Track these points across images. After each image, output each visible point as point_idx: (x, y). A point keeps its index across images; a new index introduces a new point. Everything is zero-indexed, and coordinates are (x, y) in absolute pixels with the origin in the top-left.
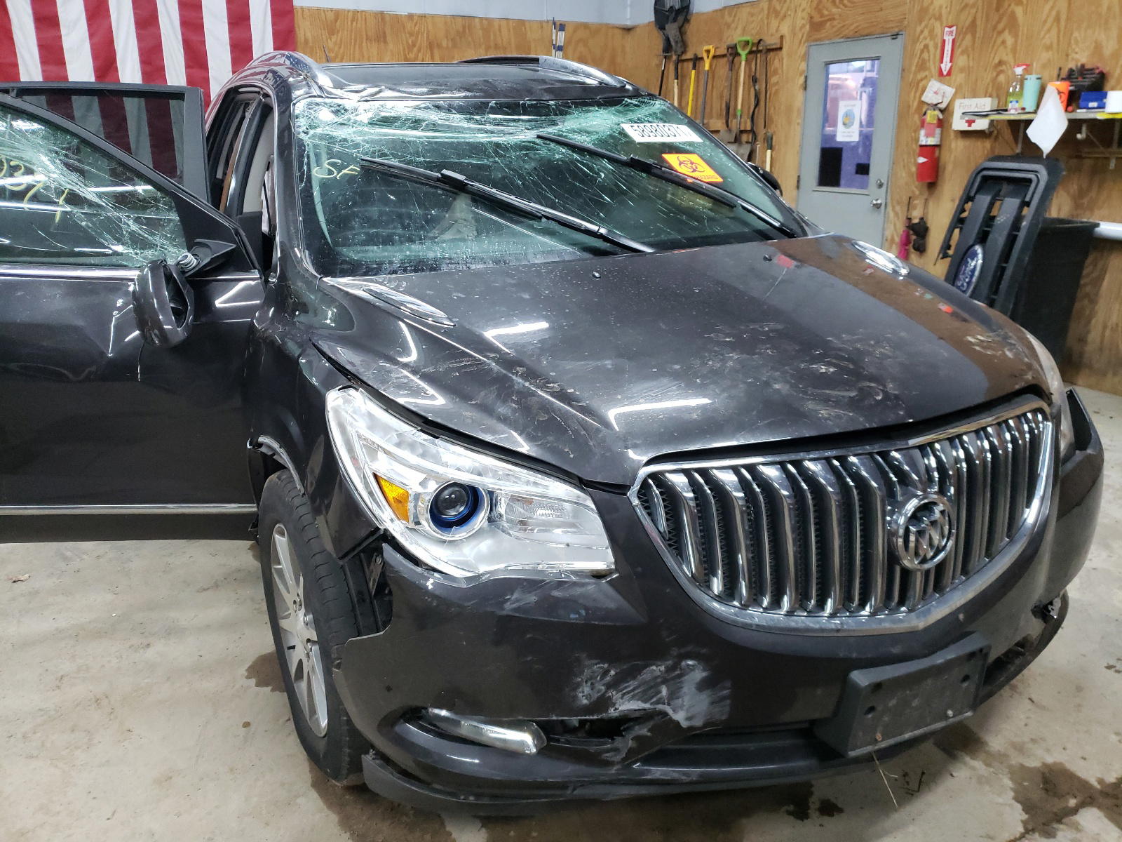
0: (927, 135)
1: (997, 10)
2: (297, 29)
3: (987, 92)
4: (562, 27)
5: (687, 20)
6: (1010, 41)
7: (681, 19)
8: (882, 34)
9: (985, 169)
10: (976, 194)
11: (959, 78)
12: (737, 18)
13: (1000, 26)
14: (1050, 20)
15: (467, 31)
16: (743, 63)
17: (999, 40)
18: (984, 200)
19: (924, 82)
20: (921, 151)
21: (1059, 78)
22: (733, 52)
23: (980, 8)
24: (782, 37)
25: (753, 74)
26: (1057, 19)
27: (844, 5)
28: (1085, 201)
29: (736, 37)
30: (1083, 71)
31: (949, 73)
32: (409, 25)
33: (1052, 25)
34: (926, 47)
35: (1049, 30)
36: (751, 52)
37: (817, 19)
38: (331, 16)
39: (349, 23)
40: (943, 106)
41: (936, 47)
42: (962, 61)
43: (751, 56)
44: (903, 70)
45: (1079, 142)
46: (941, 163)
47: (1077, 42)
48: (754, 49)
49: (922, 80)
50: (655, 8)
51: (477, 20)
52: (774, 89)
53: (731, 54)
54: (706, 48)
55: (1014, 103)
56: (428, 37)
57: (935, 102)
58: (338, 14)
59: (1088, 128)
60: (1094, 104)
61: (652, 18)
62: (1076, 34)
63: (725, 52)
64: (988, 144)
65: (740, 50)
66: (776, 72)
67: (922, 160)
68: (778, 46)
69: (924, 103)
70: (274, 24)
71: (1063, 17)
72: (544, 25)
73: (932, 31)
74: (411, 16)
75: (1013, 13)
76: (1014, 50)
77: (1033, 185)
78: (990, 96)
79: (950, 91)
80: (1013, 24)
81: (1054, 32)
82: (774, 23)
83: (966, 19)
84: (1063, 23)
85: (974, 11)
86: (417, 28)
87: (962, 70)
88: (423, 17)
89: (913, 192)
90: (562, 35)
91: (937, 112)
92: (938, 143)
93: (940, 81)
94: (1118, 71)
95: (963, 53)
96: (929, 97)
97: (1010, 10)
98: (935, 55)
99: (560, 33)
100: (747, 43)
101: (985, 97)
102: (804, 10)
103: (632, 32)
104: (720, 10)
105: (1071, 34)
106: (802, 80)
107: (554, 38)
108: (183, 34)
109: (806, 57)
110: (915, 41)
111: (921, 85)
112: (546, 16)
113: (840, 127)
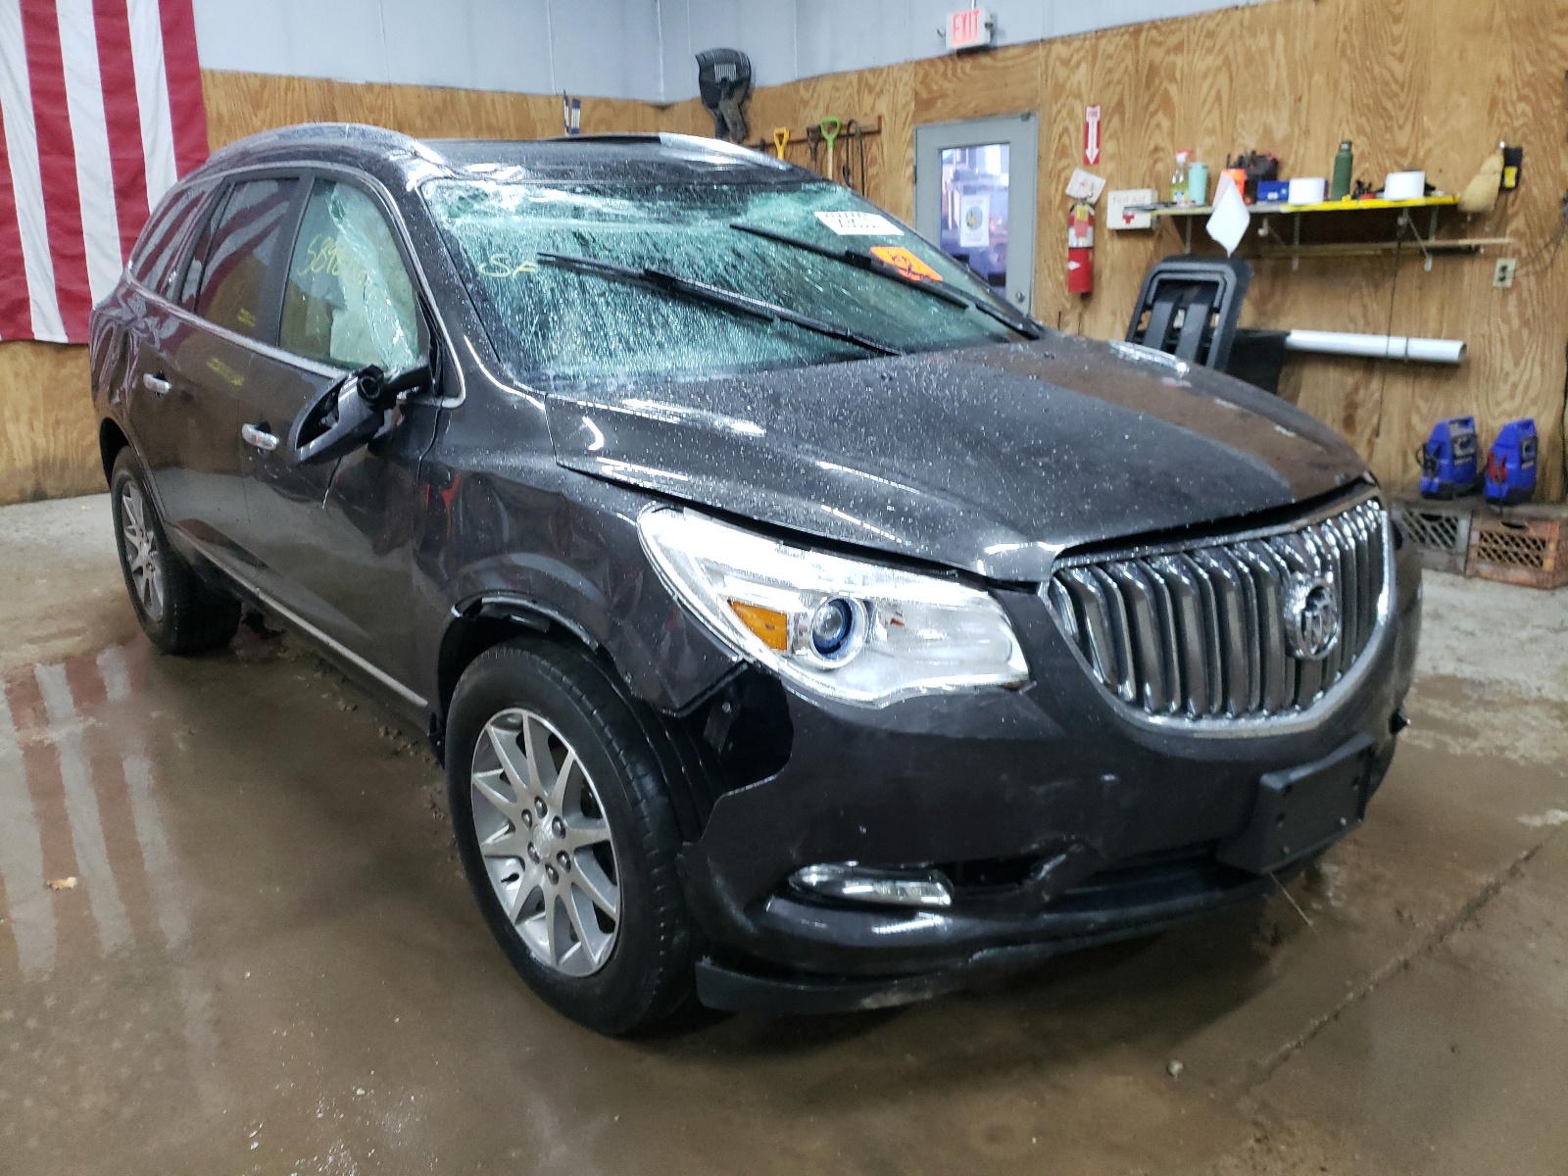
0: (1079, 235)
1: (1148, 86)
2: (206, 101)
3: (1143, 181)
4: (577, 103)
5: (747, 96)
6: (1166, 124)
7: (738, 94)
8: (1010, 114)
9: (1160, 272)
10: (1154, 301)
11: (1109, 167)
12: (816, 95)
13: (1152, 107)
14: (1211, 99)
15: (449, 105)
16: (830, 150)
17: (1153, 123)
18: (1164, 308)
19: (1068, 172)
20: (1070, 254)
21: (1228, 166)
22: (815, 136)
23: (1127, 86)
24: (880, 118)
25: (843, 163)
26: (1219, 98)
27: (958, 78)
28: (1269, 307)
29: (817, 117)
30: (1255, 159)
31: (1097, 161)
32: (368, 99)
33: (1213, 106)
34: (1066, 130)
35: (1210, 112)
36: (839, 137)
37: (924, 95)
38: (255, 84)
39: (283, 94)
40: (1094, 200)
41: (1077, 129)
42: (1110, 146)
43: (840, 142)
44: (1040, 157)
45: (1263, 239)
46: (1096, 270)
47: (1243, 126)
48: (844, 132)
49: (1064, 169)
50: (701, 82)
51: (463, 93)
52: (873, 183)
53: (812, 140)
54: (777, 131)
55: (1179, 194)
56: (395, 115)
57: (1083, 196)
58: (265, 81)
59: (1270, 223)
60: (1273, 196)
61: (697, 93)
62: (1240, 116)
63: (804, 136)
64: (1150, 244)
65: (824, 133)
66: (874, 161)
67: (1073, 265)
68: (876, 128)
69: (1069, 197)
70: (172, 92)
71: (1225, 96)
72: (553, 101)
73: (1071, 113)
74: (370, 86)
75: (1166, 91)
76: (1172, 134)
77: (1220, 289)
78: (1149, 187)
79: (1099, 183)
80: (1167, 104)
81: (1216, 113)
82: (868, 100)
83: (1112, 96)
84: (1225, 103)
85: (1119, 89)
86: (379, 102)
87: (1112, 157)
88: (388, 87)
89: (1063, 306)
90: (577, 114)
91: (1087, 208)
92: (1091, 245)
93: (1088, 170)
94: (1292, 159)
95: (1111, 137)
96: (1075, 189)
97: (1163, 88)
98: (1077, 138)
99: (574, 111)
100: (834, 125)
101: (1143, 187)
102: (906, 84)
103: (668, 112)
104: (794, 84)
105: (1236, 117)
106: (910, 170)
107: (567, 117)
108: (35, 107)
109: (914, 142)
110: (1052, 123)
111: (1063, 175)
112: (555, 88)
113: (964, 230)
